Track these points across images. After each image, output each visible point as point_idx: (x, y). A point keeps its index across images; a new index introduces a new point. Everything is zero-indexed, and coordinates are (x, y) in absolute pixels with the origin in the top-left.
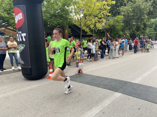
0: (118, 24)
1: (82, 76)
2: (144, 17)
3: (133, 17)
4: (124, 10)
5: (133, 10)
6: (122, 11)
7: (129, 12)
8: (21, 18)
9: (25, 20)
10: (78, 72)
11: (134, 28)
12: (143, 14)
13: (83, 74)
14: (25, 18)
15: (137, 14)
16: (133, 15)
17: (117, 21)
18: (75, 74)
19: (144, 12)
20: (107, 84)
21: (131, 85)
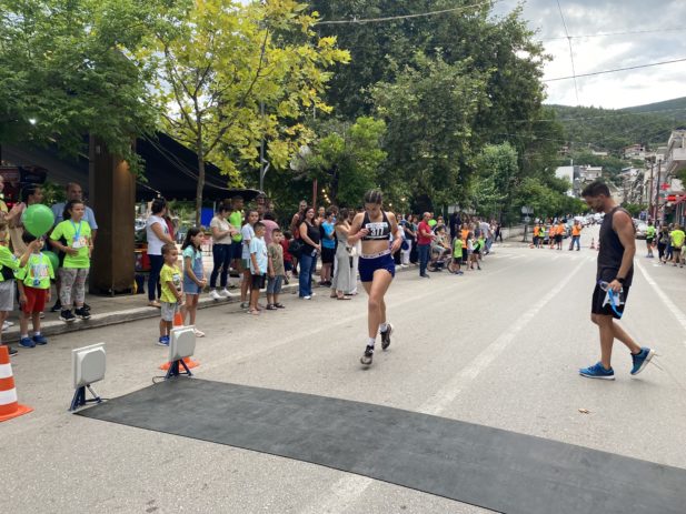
0: (362, 151)
1: (186, 391)
2: (459, 134)
3: (420, 130)
4: (389, 97)
5: (421, 101)
6: (381, 101)
7: (406, 107)
11: (426, 173)
12: (459, 121)
13: (193, 384)
15: (438, 117)
16: (422, 123)
17: (361, 141)
18: (150, 383)
19: (461, 114)
20: (306, 428)
21: (413, 426)
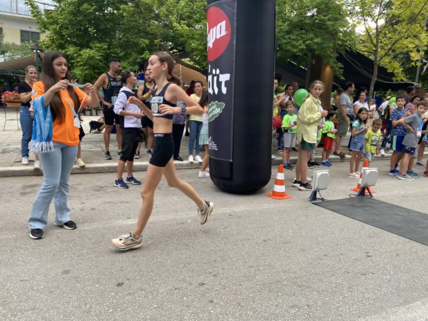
1: (371, 205)
8: (224, 33)
9: (232, 39)
13: (375, 202)
14: (232, 34)
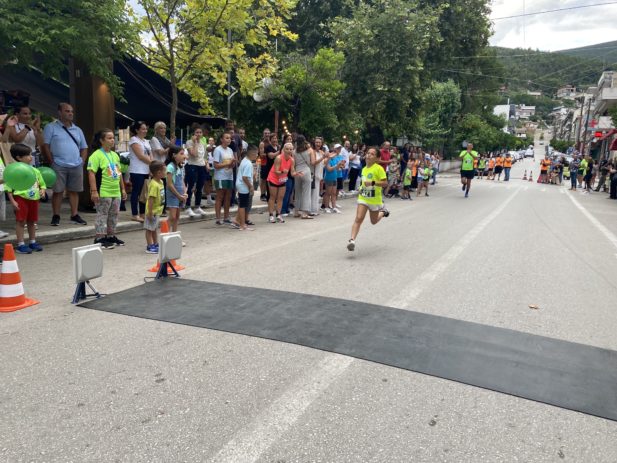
2: (412, 68)
3: (375, 64)
4: (346, 32)
5: (377, 36)
6: (339, 35)
7: (362, 41)
10: (155, 274)
11: (380, 105)
13: (182, 283)
15: (393, 51)
16: (377, 57)
17: (322, 72)
18: (142, 283)
19: (413, 49)
20: (289, 317)
21: (384, 317)
